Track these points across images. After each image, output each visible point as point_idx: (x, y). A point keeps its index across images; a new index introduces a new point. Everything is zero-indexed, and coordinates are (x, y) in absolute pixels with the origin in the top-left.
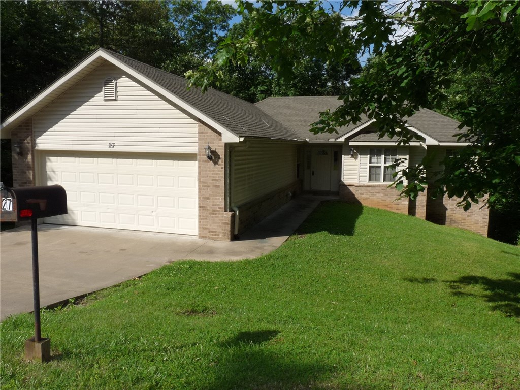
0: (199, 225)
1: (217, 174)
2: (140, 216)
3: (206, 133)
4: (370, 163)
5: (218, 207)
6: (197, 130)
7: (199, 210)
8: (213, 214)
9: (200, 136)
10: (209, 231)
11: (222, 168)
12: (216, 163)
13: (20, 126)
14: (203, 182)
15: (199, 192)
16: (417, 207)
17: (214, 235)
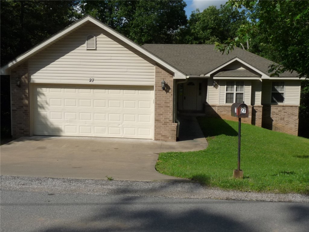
0: (155, 132)
1: (168, 99)
2: (110, 128)
3: (161, 72)
4: (227, 91)
5: (168, 120)
6: (154, 71)
7: (155, 122)
8: (165, 124)
9: (157, 74)
10: (162, 136)
11: (171, 95)
12: (167, 91)
13: (19, 66)
14: (159, 104)
15: (156, 110)
16: (256, 119)
17: (165, 138)
